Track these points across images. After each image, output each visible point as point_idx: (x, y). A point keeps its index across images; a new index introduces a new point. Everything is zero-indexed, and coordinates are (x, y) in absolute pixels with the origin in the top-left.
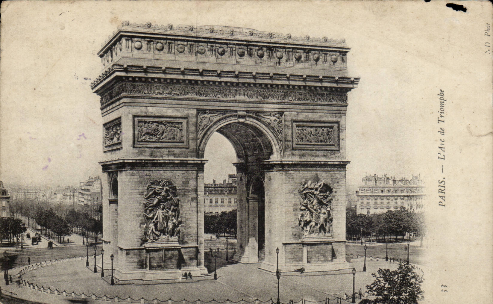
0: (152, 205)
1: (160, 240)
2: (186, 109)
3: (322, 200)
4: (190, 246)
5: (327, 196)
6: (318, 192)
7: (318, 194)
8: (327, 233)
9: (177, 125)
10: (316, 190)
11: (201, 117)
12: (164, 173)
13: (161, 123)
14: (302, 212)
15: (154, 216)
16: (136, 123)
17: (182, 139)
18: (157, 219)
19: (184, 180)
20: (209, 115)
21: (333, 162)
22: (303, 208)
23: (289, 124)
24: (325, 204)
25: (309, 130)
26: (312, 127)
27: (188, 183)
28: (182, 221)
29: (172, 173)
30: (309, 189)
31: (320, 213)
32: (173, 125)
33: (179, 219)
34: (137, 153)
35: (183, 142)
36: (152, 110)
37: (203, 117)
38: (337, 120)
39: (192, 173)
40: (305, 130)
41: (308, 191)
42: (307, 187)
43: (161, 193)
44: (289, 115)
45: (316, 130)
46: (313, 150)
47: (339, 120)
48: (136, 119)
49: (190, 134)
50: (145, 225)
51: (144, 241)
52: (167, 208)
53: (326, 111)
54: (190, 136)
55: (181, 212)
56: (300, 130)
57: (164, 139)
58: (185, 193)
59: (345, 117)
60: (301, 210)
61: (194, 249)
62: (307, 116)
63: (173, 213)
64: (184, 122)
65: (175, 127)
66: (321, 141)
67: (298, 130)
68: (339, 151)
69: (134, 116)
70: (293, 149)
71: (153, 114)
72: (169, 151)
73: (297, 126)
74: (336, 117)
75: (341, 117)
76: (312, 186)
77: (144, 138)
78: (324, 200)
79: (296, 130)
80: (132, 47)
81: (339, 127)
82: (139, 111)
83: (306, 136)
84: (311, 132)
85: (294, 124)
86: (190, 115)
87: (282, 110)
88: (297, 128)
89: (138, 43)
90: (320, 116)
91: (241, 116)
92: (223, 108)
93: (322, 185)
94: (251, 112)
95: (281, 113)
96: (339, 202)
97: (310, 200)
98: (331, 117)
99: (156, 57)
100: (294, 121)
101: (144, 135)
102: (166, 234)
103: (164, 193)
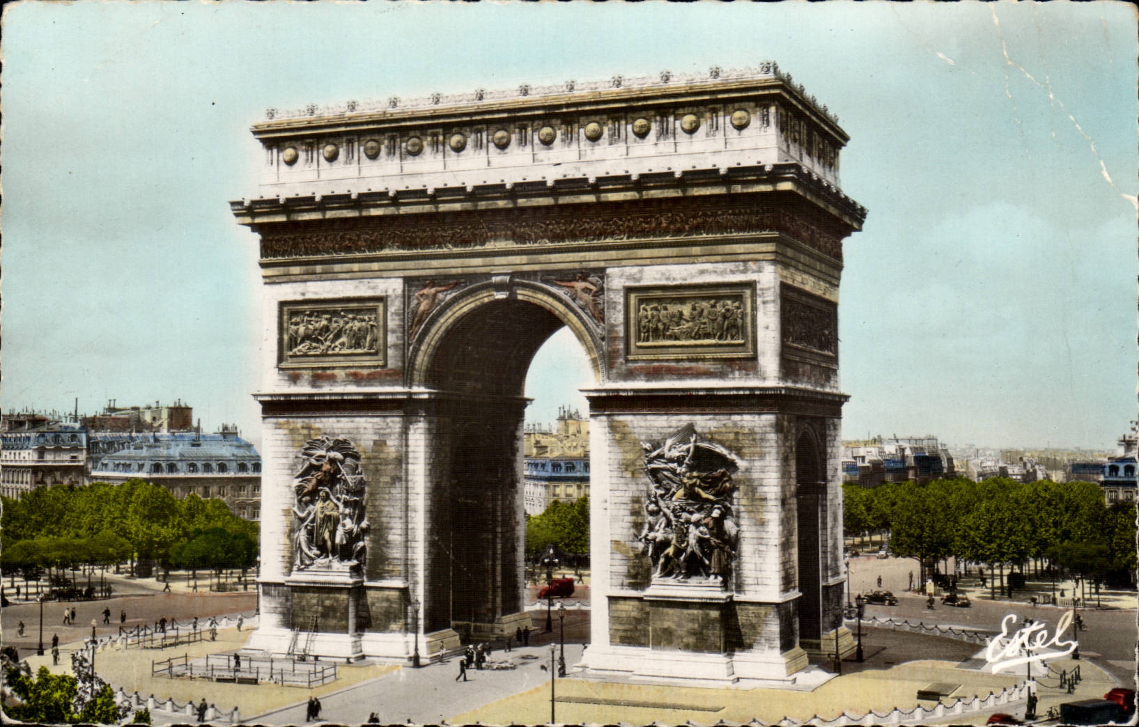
0: (307, 490)
2: (383, 280)
3: (698, 489)
4: (389, 585)
5: (717, 480)
6: (684, 467)
7: (684, 474)
9: (367, 316)
10: (680, 461)
11: (416, 294)
12: (338, 422)
13: (336, 314)
14: (650, 519)
15: (309, 514)
16: (285, 317)
17: (374, 348)
18: (312, 521)
19: (376, 438)
20: (433, 290)
21: (733, 389)
22: (652, 507)
23: (619, 298)
24: (706, 501)
25: (673, 308)
26: (680, 300)
27: (385, 444)
28: (371, 528)
29: (352, 422)
30: (667, 459)
32: (358, 317)
33: (364, 524)
34: (286, 382)
35: (377, 354)
36: (316, 289)
37: (422, 295)
38: (750, 278)
39: (393, 422)
40: (666, 309)
41: (663, 466)
42: (660, 456)
43: (322, 466)
44: (618, 278)
45: (694, 308)
46: (683, 360)
47: (755, 278)
48: (286, 309)
49: (389, 334)
52: (337, 498)
53: (718, 258)
54: (389, 340)
55: (368, 509)
56: (651, 310)
57: (338, 350)
58: (379, 467)
60: (649, 514)
61: (399, 594)
62: (664, 273)
63: (349, 511)
64: (381, 306)
65: (363, 320)
66: (707, 336)
67: (645, 310)
68: (756, 359)
69: (282, 304)
70: (626, 361)
71: (318, 296)
72: (348, 375)
73: (641, 301)
74: (745, 271)
75: (759, 271)
76: (673, 453)
77: (300, 347)
78: (704, 489)
79: (639, 311)
80: (278, 160)
81: (754, 295)
82: (290, 292)
83: (664, 324)
84: (681, 314)
85: (633, 296)
86: (390, 292)
87: (602, 264)
88: (642, 307)
89: (289, 152)
90: (702, 272)
91: (499, 287)
92: (460, 271)
93: (692, 450)
94: (523, 274)
95: (601, 272)
96: (757, 496)
97: (668, 490)
98: (732, 272)
99: (323, 176)
100: (629, 290)
101: (303, 341)
102: (330, 555)
103: (326, 467)
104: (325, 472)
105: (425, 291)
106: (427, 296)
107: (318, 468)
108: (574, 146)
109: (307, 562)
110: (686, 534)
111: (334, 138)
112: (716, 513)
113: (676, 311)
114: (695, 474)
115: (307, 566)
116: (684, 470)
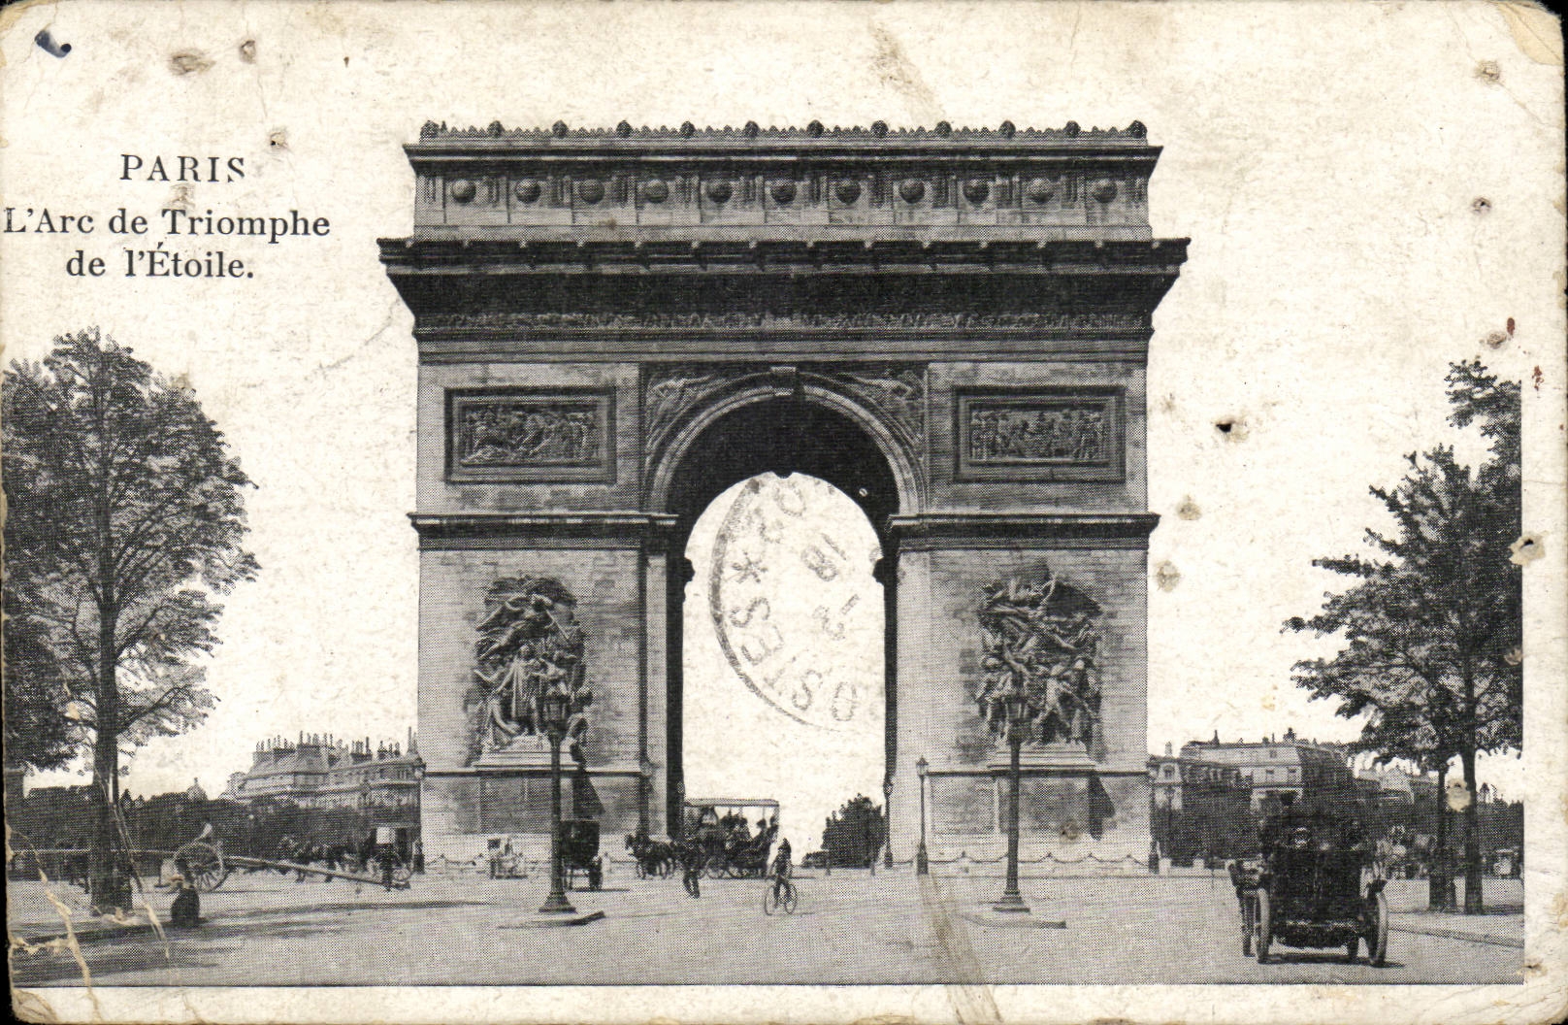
0: (496, 646)
1: (515, 746)
2: (608, 366)
3: (1057, 637)
4: (619, 769)
5: (1077, 627)
6: (1040, 611)
7: (1041, 618)
8: (1073, 742)
9: (580, 415)
10: (1034, 603)
11: (656, 388)
12: (540, 555)
13: (533, 409)
14: (989, 676)
15: (501, 677)
16: (455, 412)
17: (594, 456)
18: (509, 685)
19: (598, 577)
20: (681, 383)
21: (1099, 516)
22: (992, 661)
23: (946, 401)
24: (1066, 651)
25: (1017, 417)
26: (1024, 407)
27: (613, 585)
28: (595, 695)
30: (1014, 602)
31: (1046, 676)
32: (568, 414)
33: (584, 690)
34: (457, 499)
35: (598, 464)
36: (503, 373)
37: (662, 390)
38: (1114, 383)
39: (624, 556)
40: (1004, 417)
41: (1008, 610)
42: (1005, 600)
43: (522, 612)
44: (944, 374)
45: (1041, 418)
46: (1031, 482)
47: (1123, 382)
48: (457, 400)
49: (619, 438)
50: (478, 706)
51: (476, 751)
52: (544, 656)
53: (1077, 356)
54: (619, 446)
55: (589, 671)
56: (986, 418)
57: (539, 458)
58: (604, 615)
59: (1141, 372)
60: (988, 669)
61: (632, 781)
62: (1005, 373)
63: (562, 672)
64: (604, 400)
65: (575, 419)
66: (1060, 453)
67: (977, 417)
68: (1122, 482)
69: (450, 394)
70: (957, 481)
71: (508, 384)
72: (554, 494)
73: (972, 408)
74: (1111, 373)
75: (1128, 373)
76: (1023, 594)
77: (480, 453)
78: (1063, 637)
79: (971, 419)
80: (444, 195)
81: (1120, 403)
82: (464, 376)
83: (1004, 438)
84: (1026, 425)
85: (962, 400)
86: (619, 382)
87: (922, 357)
88: (974, 414)
89: (461, 185)
90: (1055, 372)
91: (779, 381)
92: (722, 358)
93: (1052, 588)
94: (814, 366)
95: (919, 367)
96: (1124, 645)
97: (1014, 639)
98: (1094, 375)
99: (515, 220)
100: (960, 391)
101: (482, 445)
102: (537, 730)
103: (530, 613)
104: (528, 620)
105: (671, 383)
106: (672, 390)
107: (517, 616)
108: (886, 207)
109: (505, 739)
110: (1043, 690)
111: (533, 170)
112: (1080, 665)
113: (1018, 422)
114: (1054, 618)
115: (503, 745)
116: (1040, 613)
